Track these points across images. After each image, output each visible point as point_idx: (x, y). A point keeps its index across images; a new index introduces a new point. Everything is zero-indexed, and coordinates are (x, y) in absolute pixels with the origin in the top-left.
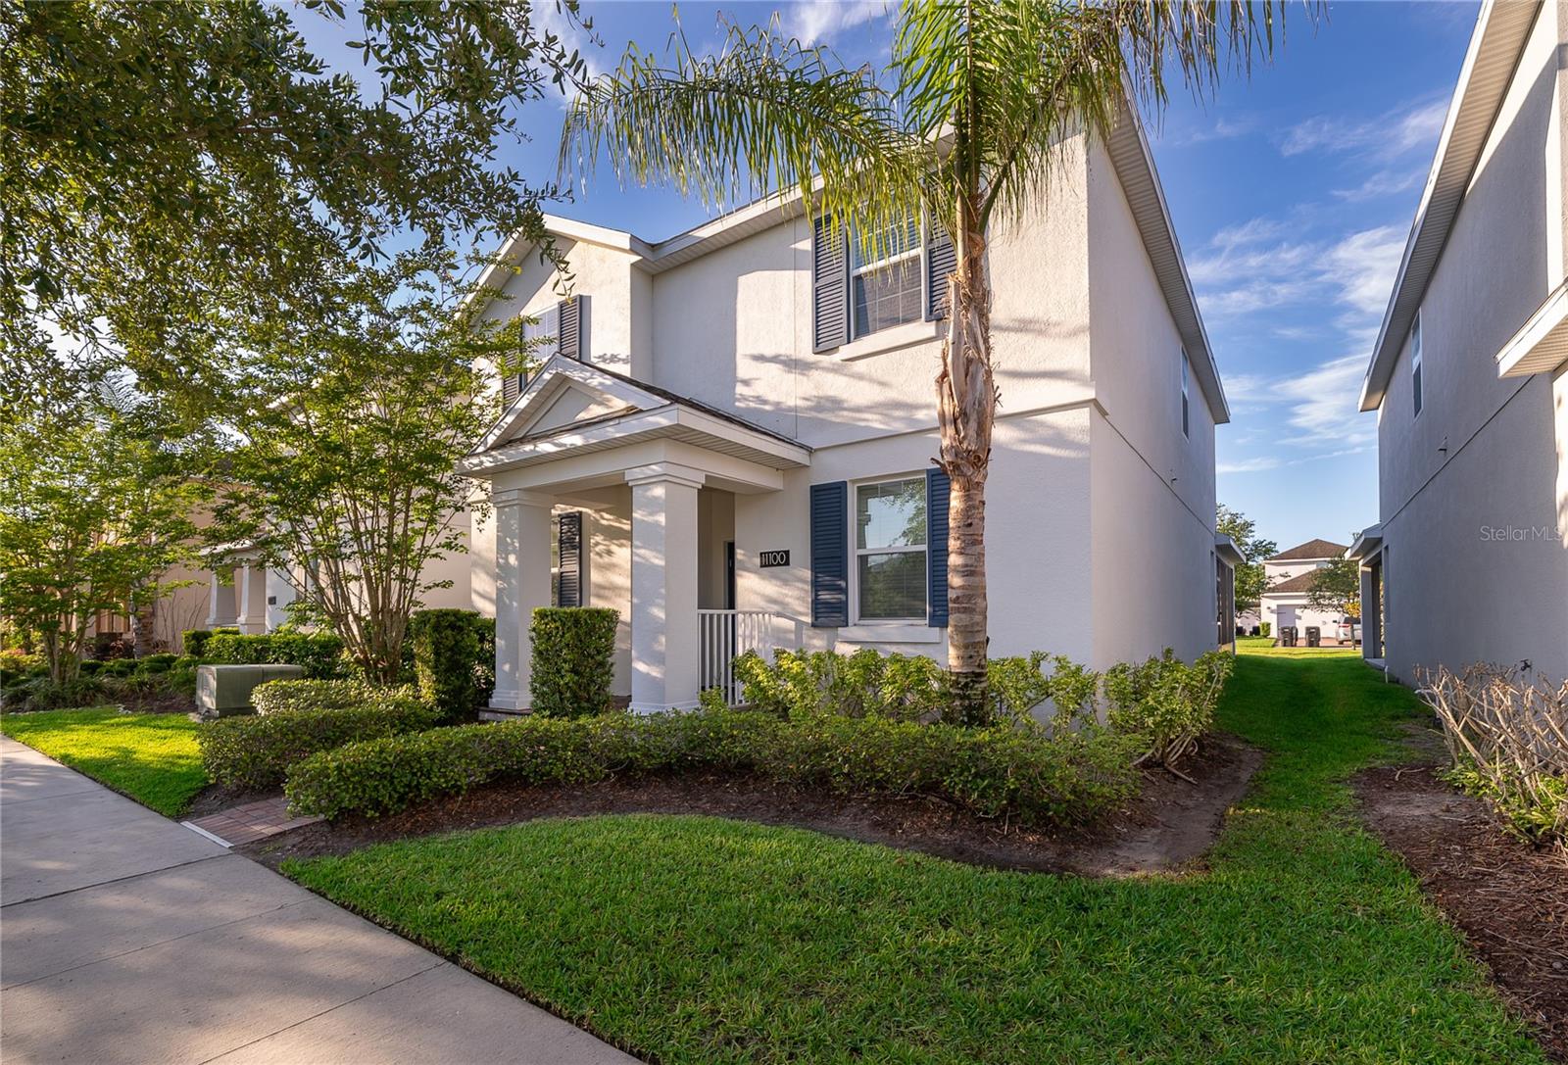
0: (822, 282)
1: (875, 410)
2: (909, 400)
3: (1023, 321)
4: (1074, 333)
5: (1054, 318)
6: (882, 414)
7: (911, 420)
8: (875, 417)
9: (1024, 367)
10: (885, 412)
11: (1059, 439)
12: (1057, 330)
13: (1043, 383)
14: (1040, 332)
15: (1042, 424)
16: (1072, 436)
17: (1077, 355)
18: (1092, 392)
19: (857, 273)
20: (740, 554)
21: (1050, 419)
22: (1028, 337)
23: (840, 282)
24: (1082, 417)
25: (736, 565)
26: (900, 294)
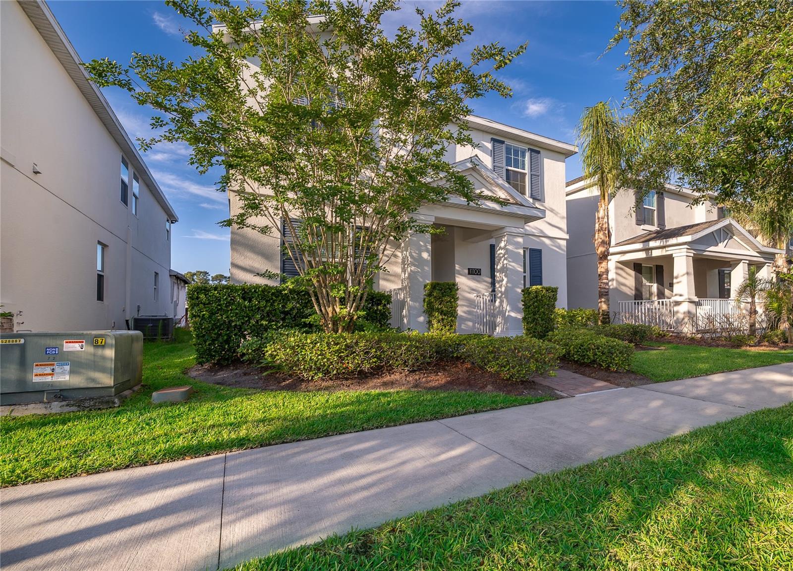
0: (496, 164)
3: (552, 209)
4: (563, 218)
5: (559, 212)
9: (552, 223)
11: (559, 247)
12: (560, 215)
13: (557, 230)
14: (556, 214)
15: (556, 242)
16: (563, 248)
17: (564, 225)
18: (567, 237)
19: (507, 167)
20: (457, 267)
21: (559, 241)
22: (554, 215)
23: (503, 168)
24: (564, 243)
25: (456, 272)
26: (519, 183)
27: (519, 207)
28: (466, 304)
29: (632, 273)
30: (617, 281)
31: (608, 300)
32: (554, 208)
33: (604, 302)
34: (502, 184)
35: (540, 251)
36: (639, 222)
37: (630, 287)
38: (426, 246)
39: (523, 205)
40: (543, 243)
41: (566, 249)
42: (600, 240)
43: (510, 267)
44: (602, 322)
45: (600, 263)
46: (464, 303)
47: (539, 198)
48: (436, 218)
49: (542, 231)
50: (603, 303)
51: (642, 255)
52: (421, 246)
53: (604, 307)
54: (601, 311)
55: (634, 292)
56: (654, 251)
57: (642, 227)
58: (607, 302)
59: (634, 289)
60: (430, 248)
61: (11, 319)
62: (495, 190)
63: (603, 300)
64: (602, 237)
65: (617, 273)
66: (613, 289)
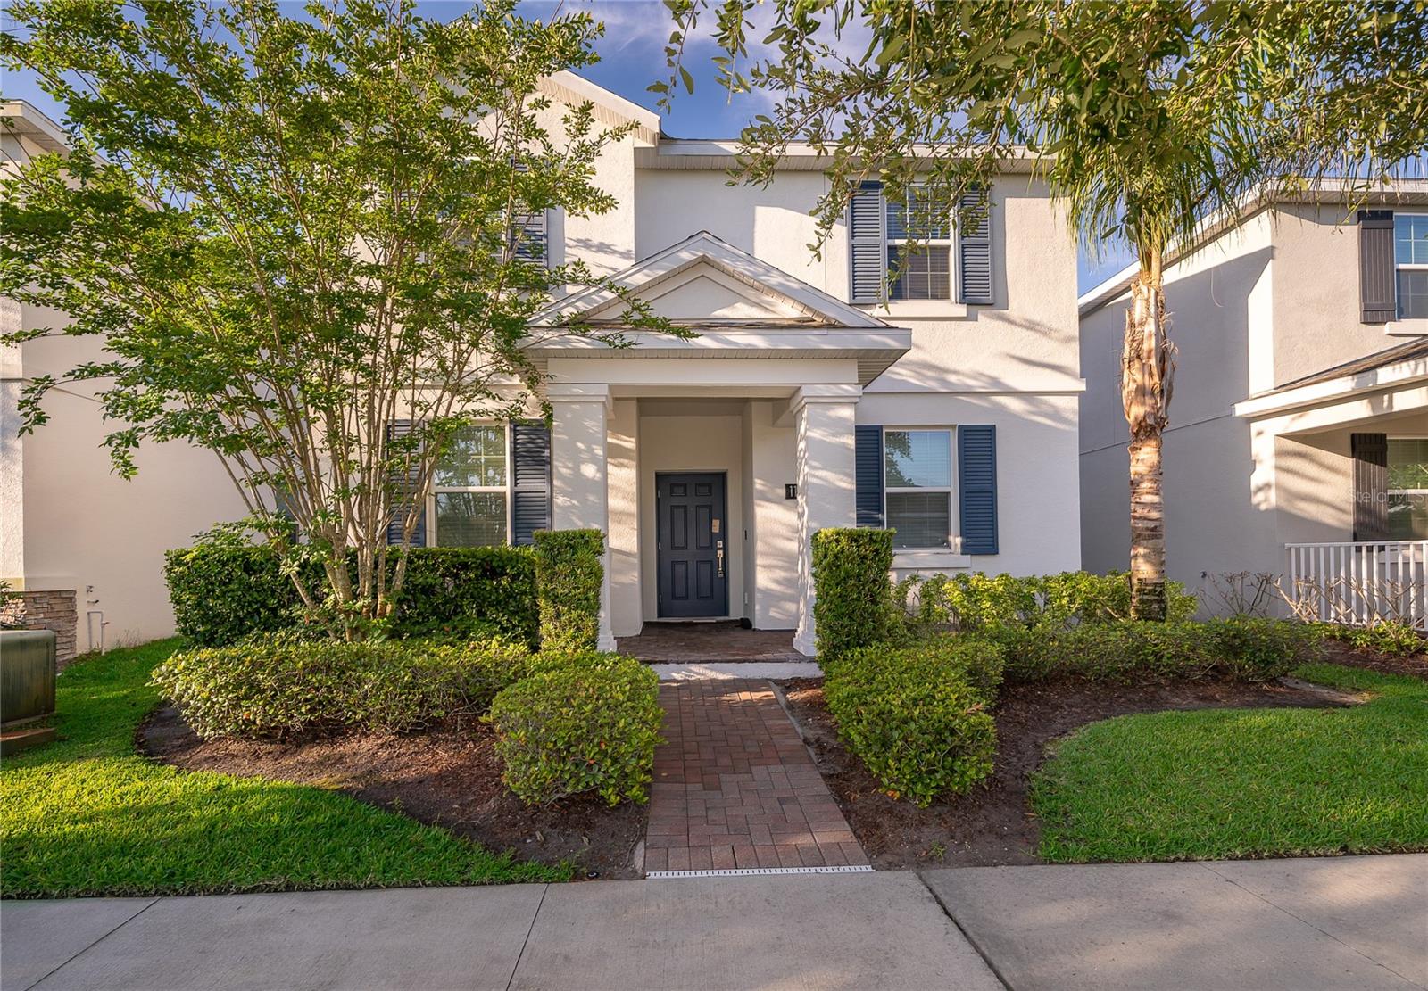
0: (857, 240)
1: (910, 367)
2: (942, 365)
3: (1030, 322)
4: (1069, 339)
5: (1054, 326)
6: (916, 372)
7: (944, 382)
8: (909, 373)
9: (1033, 357)
10: (918, 370)
11: (1056, 415)
12: (1056, 335)
13: (1047, 372)
14: (1045, 334)
15: (1045, 403)
16: (1066, 415)
17: (1071, 357)
18: (1081, 386)
19: (891, 242)
20: (759, 484)
21: (1052, 399)
22: (1037, 336)
23: (877, 246)
24: (1073, 403)
25: (755, 494)
26: (929, 273)
27: (825, 332)
28: (780, 563)
29: (1347, 463)
30: (1280, 487)
31: (1158, 552)
32: (1037, 318)
33: (1144, 556)
34: (781, 284)
35: (990, 431)
36: (1373, 314)
37: (1337, 502)
38: (590, 451)
39: (845, 327)
40: (1002, 409)
41: (1076, 419)
42: (1133, 386)
43: (815, 480)
44: (1137, 611)
45: (1135, 449)
46: (775, 562)
47: (989, 299)
48: (612, 387)
49: (995, 381)
50: (1140, 560)
51: (1360, 410)
52: (580, 451)
53: (1145, 570)
54: (1135, 581)
55: (1350, 519)
56: (1397, 396)
57: (1389, 327)
58: (1157, 558)
59: (1351, 508)
60: (601, 453)
61: (71, 598)
62: (769, 303)
63: (1141, 551)
64: (1138, 377)
65: (1278, 468)
66: (1266, 510)
